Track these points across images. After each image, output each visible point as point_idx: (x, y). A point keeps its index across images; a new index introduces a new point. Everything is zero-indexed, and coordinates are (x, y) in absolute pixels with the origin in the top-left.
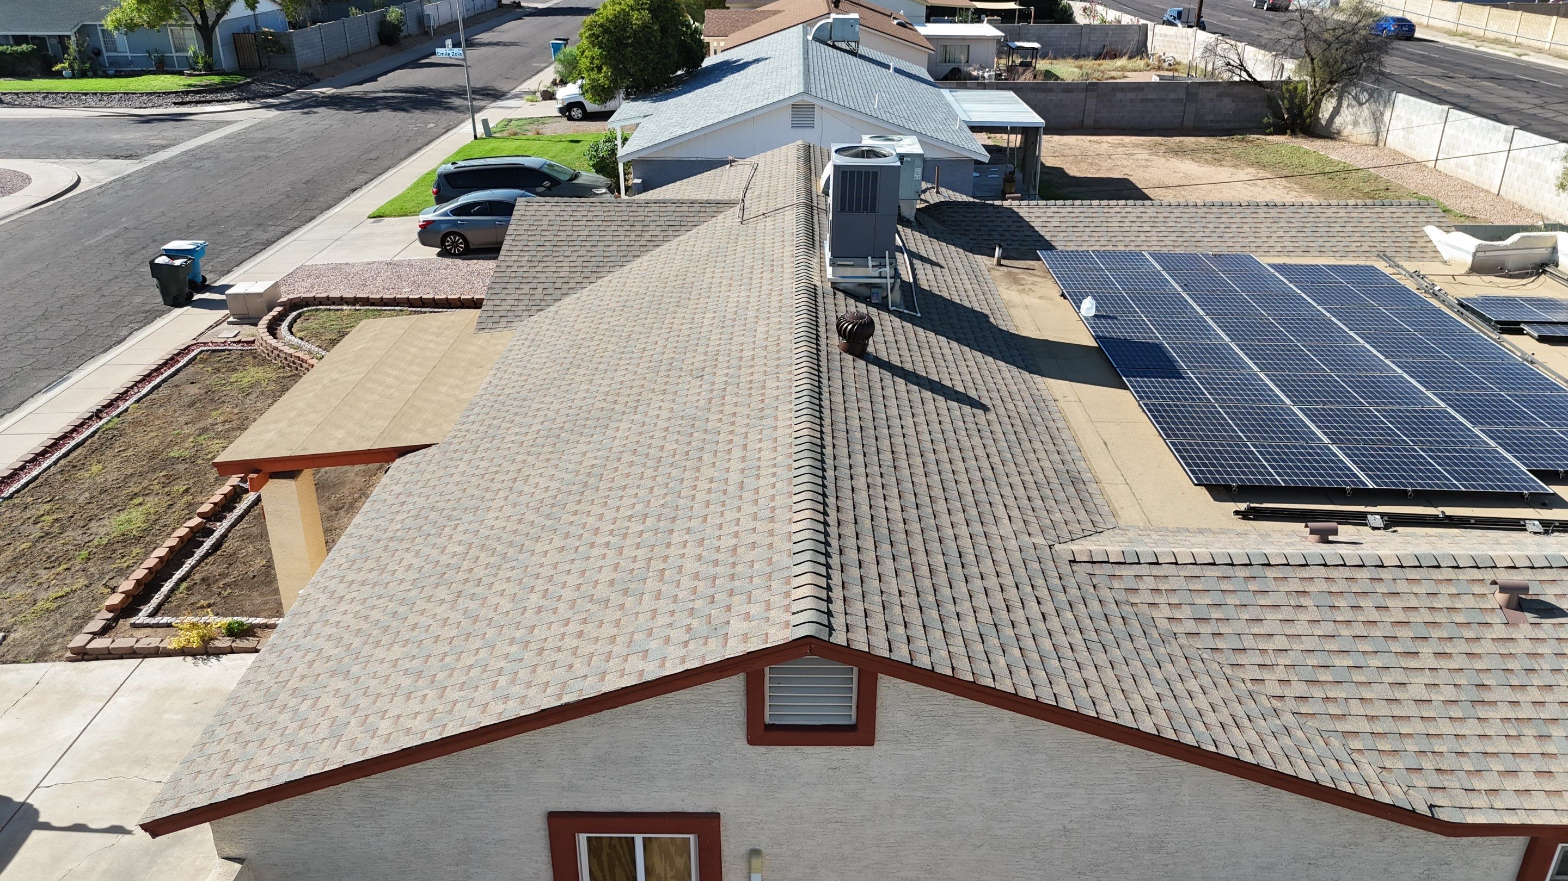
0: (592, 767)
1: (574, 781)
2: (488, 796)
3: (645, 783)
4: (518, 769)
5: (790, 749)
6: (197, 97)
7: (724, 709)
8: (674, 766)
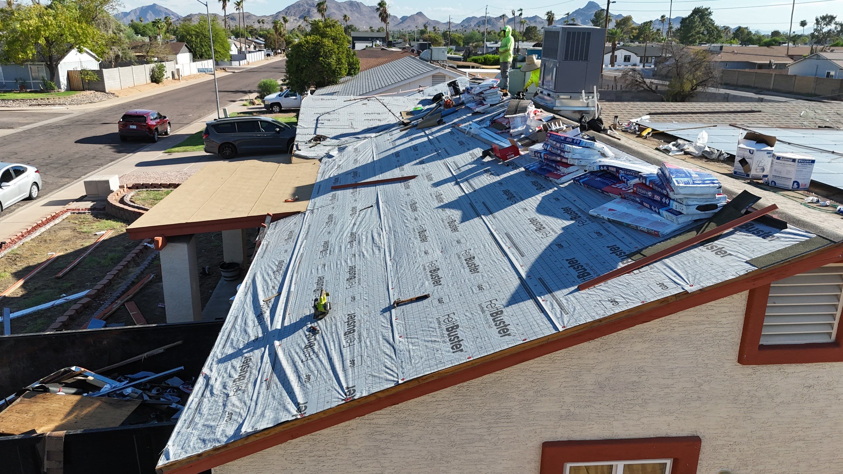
0: (592, 394)
1: (572, 409)
2: (489, 428)
3: (638, 408)
4: (522, 398)
5: (774, 368)
6: (46, 102)
7: (722, 330)
8: (667, 390)
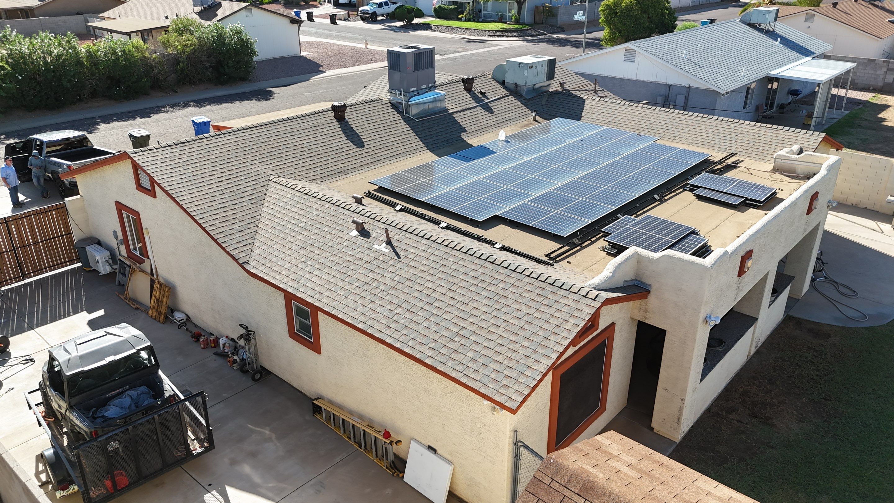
6: (500, 34)
